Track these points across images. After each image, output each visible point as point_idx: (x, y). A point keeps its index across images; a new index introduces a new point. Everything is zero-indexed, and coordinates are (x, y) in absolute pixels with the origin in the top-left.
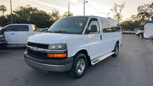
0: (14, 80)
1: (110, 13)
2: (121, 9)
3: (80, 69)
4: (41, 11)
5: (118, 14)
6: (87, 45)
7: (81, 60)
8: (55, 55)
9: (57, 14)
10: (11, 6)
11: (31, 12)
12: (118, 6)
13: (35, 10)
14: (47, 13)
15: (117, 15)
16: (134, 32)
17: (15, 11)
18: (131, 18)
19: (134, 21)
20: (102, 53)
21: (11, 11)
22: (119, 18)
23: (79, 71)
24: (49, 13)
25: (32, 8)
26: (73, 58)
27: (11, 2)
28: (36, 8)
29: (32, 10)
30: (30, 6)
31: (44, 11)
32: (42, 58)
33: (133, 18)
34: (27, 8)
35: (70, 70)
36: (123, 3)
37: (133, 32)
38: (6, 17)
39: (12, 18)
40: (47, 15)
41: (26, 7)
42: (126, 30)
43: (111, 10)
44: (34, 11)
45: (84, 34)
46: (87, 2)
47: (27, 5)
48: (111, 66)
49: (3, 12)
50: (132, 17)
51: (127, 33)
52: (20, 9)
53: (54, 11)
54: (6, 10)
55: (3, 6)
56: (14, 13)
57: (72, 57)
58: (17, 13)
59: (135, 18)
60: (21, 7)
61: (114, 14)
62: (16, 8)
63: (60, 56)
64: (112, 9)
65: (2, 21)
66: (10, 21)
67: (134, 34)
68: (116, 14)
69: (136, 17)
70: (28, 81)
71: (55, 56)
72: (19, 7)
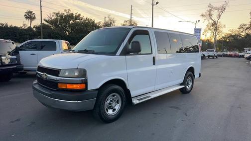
0: (16, 121)
1: (199, 21)
2: (220, 14)
3: (111, 109)
4: (86, 19)
5: (215, 22)
6: (124, 72)
7: (114, 96)
8: (68, 85)
9: (111, 23)
10: (41, 12)
11: (72, 21)
12: (215, 8)
13: (78, 17)
14: (96, 22)
15: (213, 25)
16: (242, 54)
17: (47, 19)
18: (239, 30)
19: (243, 34)
20: (157, 87)
21: (40, 19)
22: (216, 29)
23: (110, 112)
24: (99, 23)
25: (72, 14)
26: (97, 92)
27: (41, 6)
28: (79, 15)
29: (73, 17)
30: (70, 12)
31: (91, 20)
32: (52, 90)
33: (242, 30)
34: (66, 14)
35: (92, 109)
36: (224, 3)
37: (240, 54)
38: (34, 29)
39: (42, 30)
40: (96, 25)
41: (63, 14)
42: (229, 50)
43: (203, 16)
44: (76, 19)
45: (120, 55)
46: (157, 3)
47: (65, 10)
48: (171, 107)
49: (31, 22)
50: (241, 27)
51: (230, 56)
52: (55, 17)
53: (107, 19)
54: (34, 18)
55: (31, 12)
56: (46, 23)
57: (96, 89)
58: (51, 22)
59: (246, 30)
60: (57, 14)
61: (207, 22)
62: (49, 15)
63: (75, 87)
64: (204, 13)
65: (27, 35)
66: (39, 35)
67: (243, 56)
68: (212, 22)
69: (247, 28)
70: (33, 123)
71: (69, 87)
72: (54, 13)
